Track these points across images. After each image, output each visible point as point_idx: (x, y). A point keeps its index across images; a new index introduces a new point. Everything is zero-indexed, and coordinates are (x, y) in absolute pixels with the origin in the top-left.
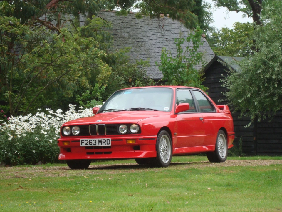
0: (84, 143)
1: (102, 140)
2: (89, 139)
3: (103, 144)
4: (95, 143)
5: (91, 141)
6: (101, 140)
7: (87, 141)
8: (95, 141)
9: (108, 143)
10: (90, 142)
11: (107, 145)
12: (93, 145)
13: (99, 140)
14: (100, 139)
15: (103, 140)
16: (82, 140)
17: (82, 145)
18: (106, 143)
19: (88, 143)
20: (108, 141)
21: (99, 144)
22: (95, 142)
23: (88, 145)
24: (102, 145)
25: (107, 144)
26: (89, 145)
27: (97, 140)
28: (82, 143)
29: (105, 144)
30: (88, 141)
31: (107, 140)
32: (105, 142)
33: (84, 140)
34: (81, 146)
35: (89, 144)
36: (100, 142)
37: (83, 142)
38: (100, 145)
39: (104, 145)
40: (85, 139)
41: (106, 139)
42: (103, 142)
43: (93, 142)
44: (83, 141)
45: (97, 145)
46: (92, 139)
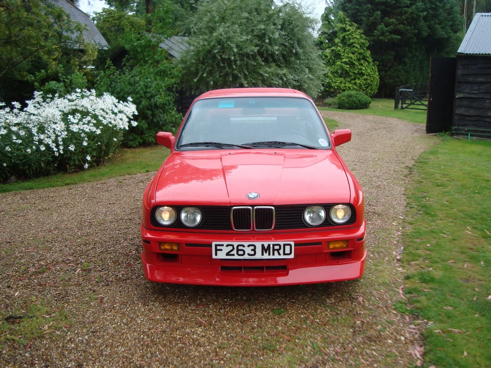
0: (223, 250)
1: (271, 246)
2: (236, 244)
3: (273, 254)
4: (253, 253)
5: (240, 248)
6: (269, 246)
7: (230, 248)
8: (253, 248)
9: (287, 251)
10: (238, 250)
11: (282, 257)
12: (246, 257)
13: (263, 246)
14: (266, 244)
15: (274, 245)
16: (216, 246)
17: (216, 255)
18: (281, 251)
19: (234, 252)
20: (287, 248)
21: (263, 255)
22: (252, 250)
23: (234, 255)
24: (271, 257)
25: (284, 254)
26: (236, 257)
27: (259, 245)
28: (216, 250)
29: (279, 254)
30: (235, 247)
31: (285, 245)
32: (278, 250)
33: (223, 245)
34: (214, 257)
35: (236, 254)
36: (264, 249)
37: (221, 250)
38: (266, 256)
39: (276, 256)
40: (225, 243)
41: (282, 243)
42: (274, 250)
43: (248, 250)
44: (219, 248)
45: (259, 256)
46: (246, 244)
